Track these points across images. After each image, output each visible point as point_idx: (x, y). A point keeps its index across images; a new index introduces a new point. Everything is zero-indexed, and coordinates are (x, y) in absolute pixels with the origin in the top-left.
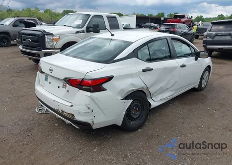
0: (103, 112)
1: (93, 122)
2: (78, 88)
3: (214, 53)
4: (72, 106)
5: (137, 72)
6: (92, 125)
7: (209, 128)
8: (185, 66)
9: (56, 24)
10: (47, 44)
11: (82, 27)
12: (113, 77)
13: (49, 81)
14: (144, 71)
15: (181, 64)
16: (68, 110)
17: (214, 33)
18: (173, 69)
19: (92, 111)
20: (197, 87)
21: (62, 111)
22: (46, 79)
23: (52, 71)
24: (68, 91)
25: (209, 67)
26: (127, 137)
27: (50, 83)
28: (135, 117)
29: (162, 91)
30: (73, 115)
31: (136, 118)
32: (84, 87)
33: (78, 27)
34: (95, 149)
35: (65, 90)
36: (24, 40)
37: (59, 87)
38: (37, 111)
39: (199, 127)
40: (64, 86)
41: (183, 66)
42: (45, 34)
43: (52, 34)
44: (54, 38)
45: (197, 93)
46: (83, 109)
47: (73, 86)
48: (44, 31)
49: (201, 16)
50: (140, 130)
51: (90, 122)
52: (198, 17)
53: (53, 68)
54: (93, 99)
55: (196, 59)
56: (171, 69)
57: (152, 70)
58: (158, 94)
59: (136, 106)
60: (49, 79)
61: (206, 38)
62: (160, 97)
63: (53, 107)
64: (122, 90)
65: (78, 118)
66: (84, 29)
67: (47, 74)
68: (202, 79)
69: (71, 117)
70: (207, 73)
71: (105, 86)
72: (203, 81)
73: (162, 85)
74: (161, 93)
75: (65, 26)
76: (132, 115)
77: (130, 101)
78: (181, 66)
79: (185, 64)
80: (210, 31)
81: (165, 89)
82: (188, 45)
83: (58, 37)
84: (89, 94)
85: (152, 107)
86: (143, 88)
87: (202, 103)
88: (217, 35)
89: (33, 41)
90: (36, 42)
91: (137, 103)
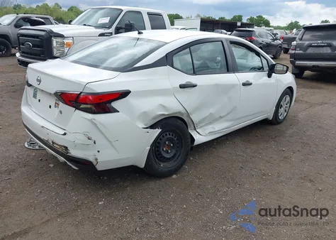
0: (112, 145)
1: (96, 159)
2: (73, 107)
3: (307, 73)
4: (65, 134)
5: (171, 87)
6: (95, 163)
7: (279, 177)
8: (251, 84)
9: (73, 23)
10: (55, 50)
11: (109, 28)
12: (130, 92)
13: (38, 98)
14: (182, 87)
15: (244, 81)
16: (61, 141)
17: (307, 43)
18: (230, 87)
19: (95, 143)
20: (271, 118)
21: (53, 143)
22: (35, 96)
23: (39, 81)
24: (61, 112)
25: (290, 89)
26: (153, 185)
27: (39, 101)
28: (167, 156)
29: (212, 120)
30: (66, 148)
31: (170, 159)
32: (82, 106)
33: (103, 26)
34: (101, 201)
35: (57, 111)
36: (23, 44)
37: (50, 107)
38: (26, 146)
39: (264, 175)
40: (57, 105)
41: (246, 84)
42: (52, 35)
43: (62, 36)
44: (66, 41)
45: (271, 128)
46: (81, 139)
47: (66, 104)
48: (51, 32)
49: (296, 22)
50: (174, 176)
51: (91, 159)
52: (292, 23)
53: (43, 78)
54: (95, 125)
55: (269, 76)
56: (227, 88)
57: (195, 86)
58: (207, 125)
59: (171, 140)
60: (39, 95)
61: (295, 50)
62: (210, 128)
63: (42, 137)
64: (145, 113)
65: (74, 153)
66: (112, 30)
67: (36, 88)
68: (279, 106)
69: (64, 151)
70: (288, 98)
71: (115, 104)
72: (281, 110)
73: (212, 110)
74: (210, 123)
75: (85, 25)
76: (162, 152)
77: (158, 131)
78: (244, 84)
79: (251, 81)
80: (301, 39)
81: (218, 117)
82: (258, 54)
83: (71, 41)
84: (90, 116)
85: (196, 143)
86: (180, 113)
87: (275, 141)
88: (310, 46)
89: (34, 46)
90: (38, 46)
91: (171, 136)
